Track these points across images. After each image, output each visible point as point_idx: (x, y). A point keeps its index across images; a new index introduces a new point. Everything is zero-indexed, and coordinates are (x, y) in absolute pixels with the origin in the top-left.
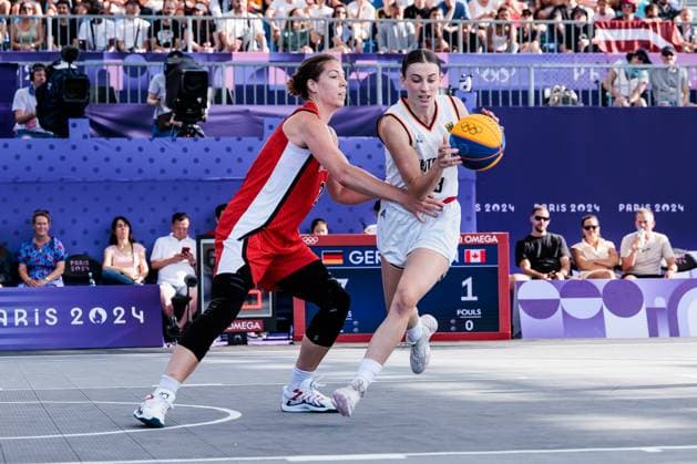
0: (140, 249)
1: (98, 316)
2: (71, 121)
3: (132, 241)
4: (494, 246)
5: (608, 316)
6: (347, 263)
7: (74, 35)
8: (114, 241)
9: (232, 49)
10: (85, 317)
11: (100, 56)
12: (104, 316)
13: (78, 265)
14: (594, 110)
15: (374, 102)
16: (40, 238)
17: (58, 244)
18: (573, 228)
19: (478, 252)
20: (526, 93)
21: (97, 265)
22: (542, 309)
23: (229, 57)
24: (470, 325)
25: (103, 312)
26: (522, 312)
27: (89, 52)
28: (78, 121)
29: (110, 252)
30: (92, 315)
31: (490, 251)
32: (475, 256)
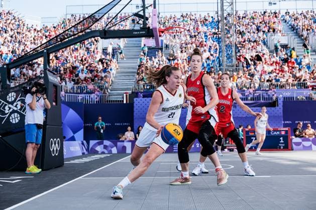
4: (287, 130)
5: (313, 145)
10: (199, 146)
14: (309, 101)
15: (260, 100)
18: (305, 127)
19: (284, 132)
20: (293, 98)
22: (298, 144)
24: (282, 148)
26: (293, 145)
31: (286, 132)
32: (283, 133)
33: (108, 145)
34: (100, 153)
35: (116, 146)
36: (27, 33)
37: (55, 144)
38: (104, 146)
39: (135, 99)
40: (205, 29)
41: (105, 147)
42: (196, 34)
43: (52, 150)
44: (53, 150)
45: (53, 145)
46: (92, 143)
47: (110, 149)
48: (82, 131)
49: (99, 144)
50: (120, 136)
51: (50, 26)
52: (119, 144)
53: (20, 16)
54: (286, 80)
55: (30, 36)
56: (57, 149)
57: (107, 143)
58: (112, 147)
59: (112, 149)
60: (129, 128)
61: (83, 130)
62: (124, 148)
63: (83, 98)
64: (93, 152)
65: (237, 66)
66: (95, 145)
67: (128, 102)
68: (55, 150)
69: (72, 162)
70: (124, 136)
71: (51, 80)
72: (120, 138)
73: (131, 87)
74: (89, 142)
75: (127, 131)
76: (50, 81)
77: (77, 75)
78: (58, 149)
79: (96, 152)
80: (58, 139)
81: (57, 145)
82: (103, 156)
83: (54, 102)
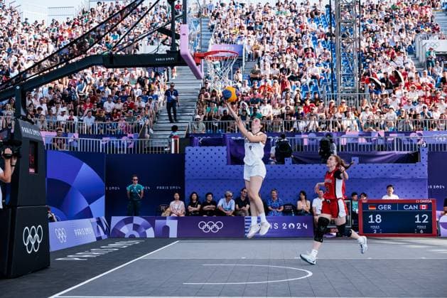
0: (309, 202)
1: (292, 226)
2: (286, 159)
3: (306, 199)
4: (430, 203)
6: (377, 209)
7: (292, 126)
8: (300, 199)
9: (346, 131)
10: (287, 226)
11: (300, 133)
12: (294, 226)
13: (288, 207)
15: (393, 149)
16: (274, 198)
17: (280, 200)
19: (425, 205)
21: (295, 207)
23: (345, 133)
24: (422, 231)
25: (293, 225)
26: (441, 227)
27: (297, 132)
28: (288, 159)
29: (299, 202)
30: (290, 226)
31: (429, 205)
32: (424, 207)
33: (140, 224)
34: (127, 236)
35: (153, 225)
36: (24, 34)
37: (33, 234)
38: (134, 225)
39: (187, 148)
40: (313, 26)
41: (136, 227)
42: (299, 34)
43: (26, 245)
44: (30, 244)
45: (30, 236)
46: (115, 220)
47: (144, 230)
48: (103, 199)
49: (126, 222)
50: (163, 208)
51: (62, 21)
52: (158, 222)
53: (14, 5)
54: (439, 116)
55: (27, 39)
56: (36, 242)
57: (138, 220)
58: (147, 228)
59: (147, 231)
60: (177, 196)
61: (103, 197)
62: (166, 229)
63: (106, 144)
64: (115, 235)
65: (360, 92)
66: (120, 224)
67: (178, 152)
68: (33, 243)
69: (71, 257)
70: (168, 209)
71: (26, 133)
72: (163, 211)
73: (187, 125)
74: (110, 219)
75: (174, 199)
76: (24, 136)
77: (101, 105)
78: (39, 242)
79: (121, 237)
80: (40, 226)
81: (36, 235)
82: (131, 243)
83: (32, 168)
